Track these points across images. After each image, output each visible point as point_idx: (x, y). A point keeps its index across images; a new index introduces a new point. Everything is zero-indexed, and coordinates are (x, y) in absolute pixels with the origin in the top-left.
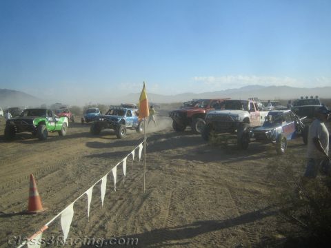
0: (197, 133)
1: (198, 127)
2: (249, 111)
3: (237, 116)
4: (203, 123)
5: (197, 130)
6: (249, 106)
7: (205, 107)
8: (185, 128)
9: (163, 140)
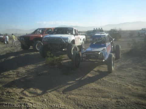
0: (37, 51)
1: (38, 46)
2: (74, 35)
3: (67, 39)
4: (41, 44)
5: (37, 49)
6: (74, 31)
7: (42, 33)
8: (29, 47)
9: (12, 57)
